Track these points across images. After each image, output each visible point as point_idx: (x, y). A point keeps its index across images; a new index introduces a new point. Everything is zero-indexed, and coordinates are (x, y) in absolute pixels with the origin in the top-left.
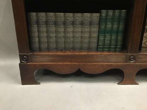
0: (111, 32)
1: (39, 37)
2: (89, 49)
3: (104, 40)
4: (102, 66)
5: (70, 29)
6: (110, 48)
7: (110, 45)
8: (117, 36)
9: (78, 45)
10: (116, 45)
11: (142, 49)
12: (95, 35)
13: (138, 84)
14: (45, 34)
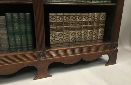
2: (1, 51)
6: (22, 47)
13: (51, 76)
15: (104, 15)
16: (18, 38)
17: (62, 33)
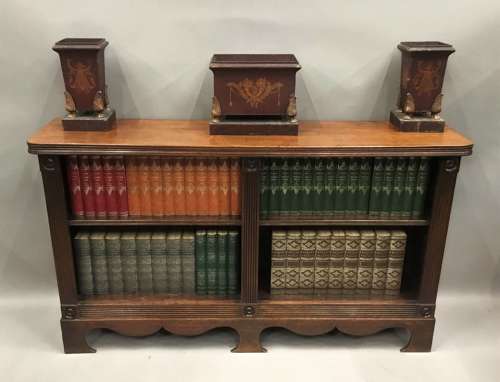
0: (217, 266)
1: (93, 273)
2: (182, 292)
3: (207, 276)
5: (147, 261)
6: (217, 289)
7: (217, 284)
8: (227, 272)
9: (162, 285)
10: (227, 285)
11: (273, 292)
12: (190, 269)
13: (266, 351)
14: (104, 269)
15: (398, 241)
16: (212, 274)
17: (297, 269)
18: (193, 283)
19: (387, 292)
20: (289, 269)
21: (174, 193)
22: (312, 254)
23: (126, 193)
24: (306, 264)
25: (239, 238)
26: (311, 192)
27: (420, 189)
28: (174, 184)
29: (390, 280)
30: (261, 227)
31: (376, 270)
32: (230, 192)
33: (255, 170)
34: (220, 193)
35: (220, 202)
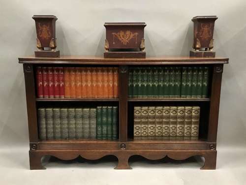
0: (107, 124)
1: (46, 128)
2: (90, 138)
3: (102, 130)
4: (98, 152)
5: (73, 121)
6: (107, 137)
7: (107, 134)
8: (112, 127)
9: (80, 135)
10: (112, 134)
11: (135, 138)
12: (94, 126)
14: (52, 126)
15: (196, 110)
16: (105, 128)
17: (147, 126)
18: (95, 133)
19: (192, 138)
20: (143, 126)
21: (87, 86)
22: (154, 117)
23: (64, 86)
24: (151, 123)
25: (118, 109)
26: (153, 85)
27: (205, 84)
28: (87, 81)
29: (193, 131)
30: (128, 102)
31: (186, 126)
32: (113, 86)
33: (125, 72)
34: (109, 86)
35: (109, 90)
